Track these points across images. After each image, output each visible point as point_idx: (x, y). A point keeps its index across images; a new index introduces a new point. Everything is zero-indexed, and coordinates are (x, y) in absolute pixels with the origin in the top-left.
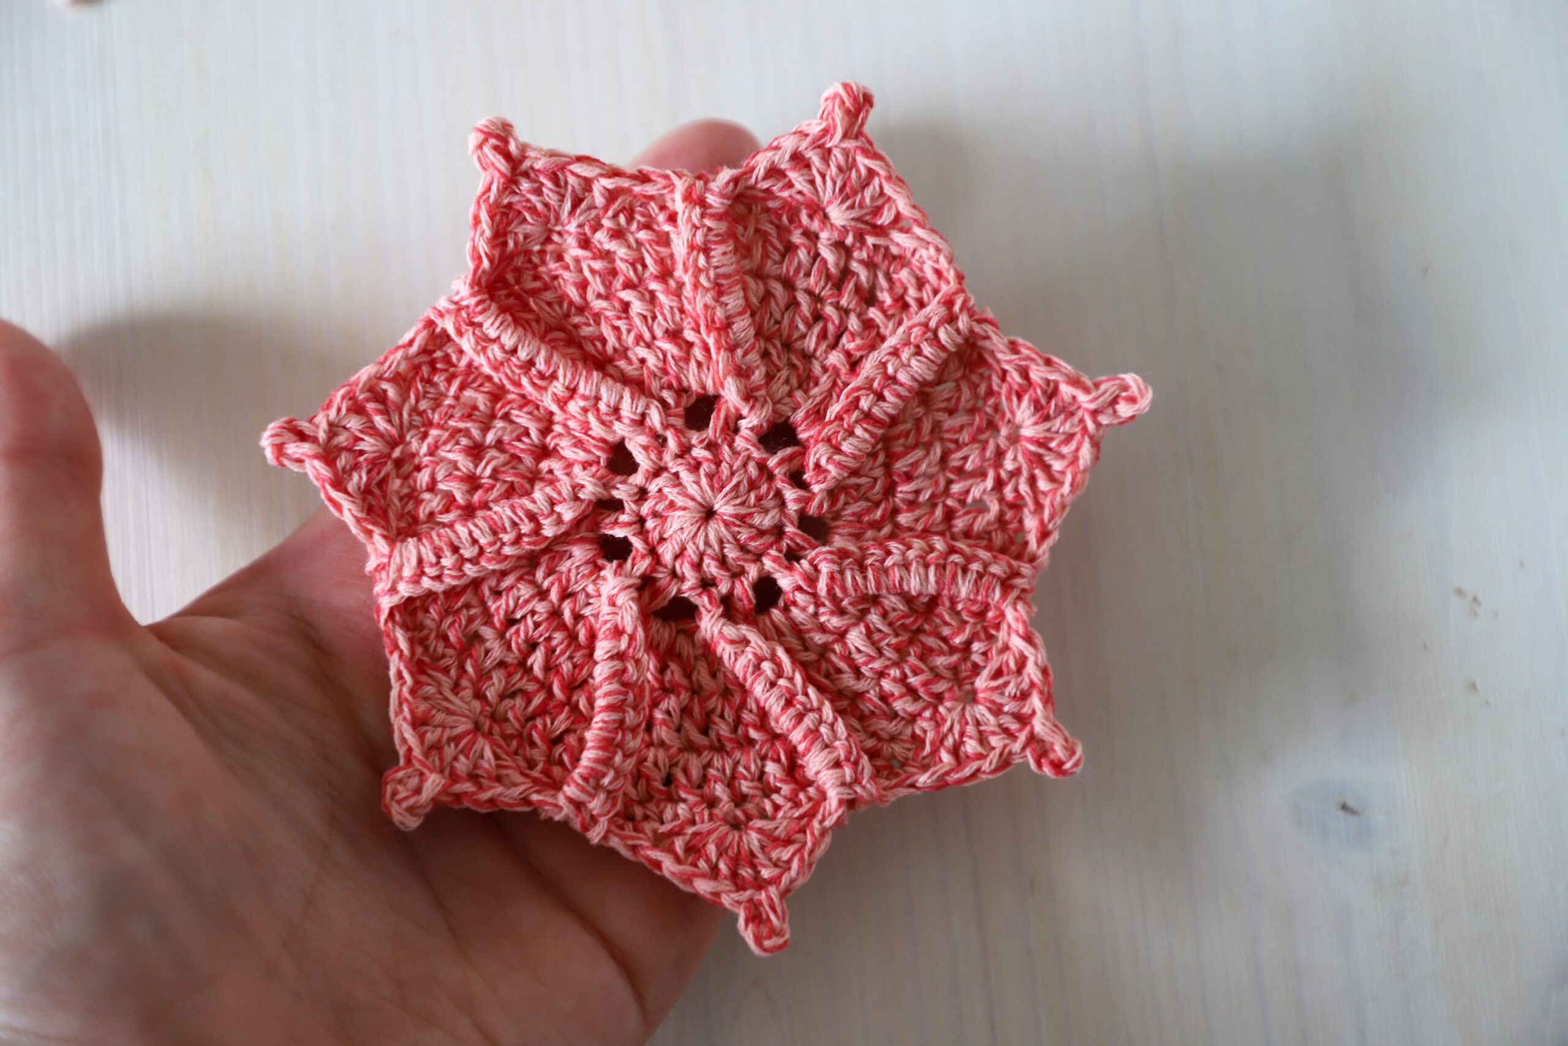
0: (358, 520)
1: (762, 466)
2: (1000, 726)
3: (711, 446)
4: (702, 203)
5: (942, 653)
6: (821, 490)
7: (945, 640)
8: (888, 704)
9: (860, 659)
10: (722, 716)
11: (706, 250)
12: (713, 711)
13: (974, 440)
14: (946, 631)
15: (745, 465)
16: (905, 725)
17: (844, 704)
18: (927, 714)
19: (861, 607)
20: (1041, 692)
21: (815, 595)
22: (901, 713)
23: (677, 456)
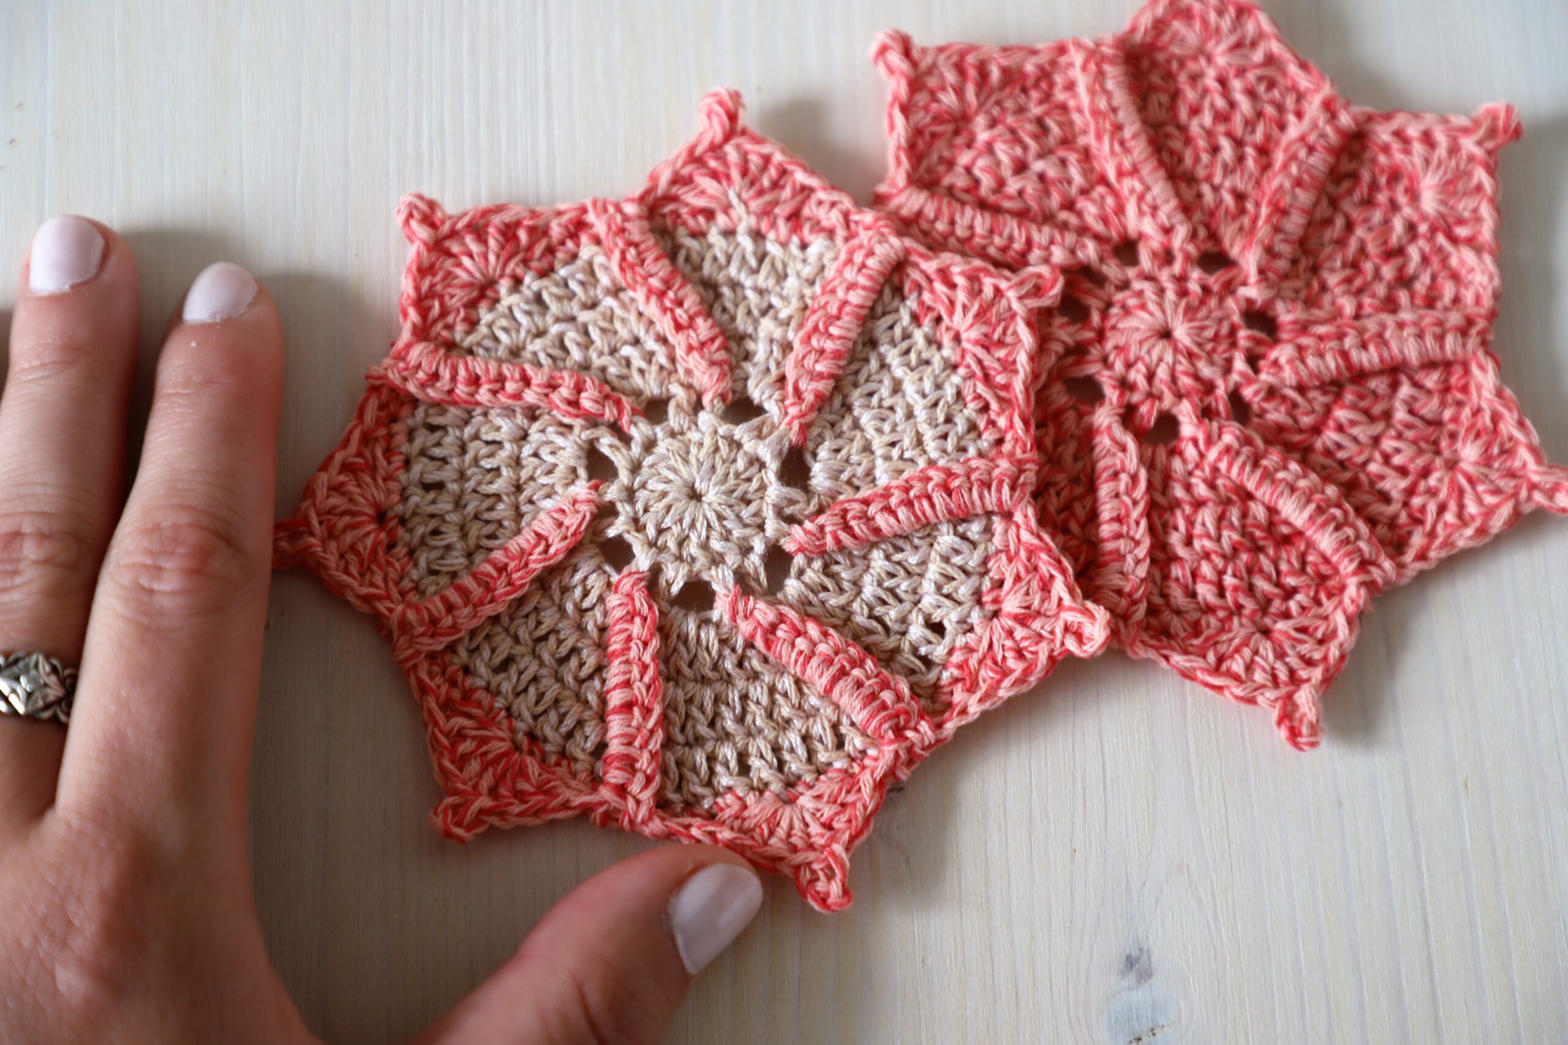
0: (899, 148)
1: (1233, 330)
2: (1273, 668)
3: (1206, 289)
4: (1333, 116)
5: (1268, 578)
6: (1265, 382)
7: (1278, 572)
8: (1194, 582)
9: (1198, 530)
10: (1058, 494)
11: (1311, 150)
12: (1055, 484)
13: (1415, 442)
14: (1284, 567)
15: (1220, 321)
16: (1196, 610)
17: (1161, 556)
18: (1221, 614)
19: (1230, 495)
20: (1327, 670)
21: (1202, 456)
22: (1200, 598)
23: (1174, 276)
